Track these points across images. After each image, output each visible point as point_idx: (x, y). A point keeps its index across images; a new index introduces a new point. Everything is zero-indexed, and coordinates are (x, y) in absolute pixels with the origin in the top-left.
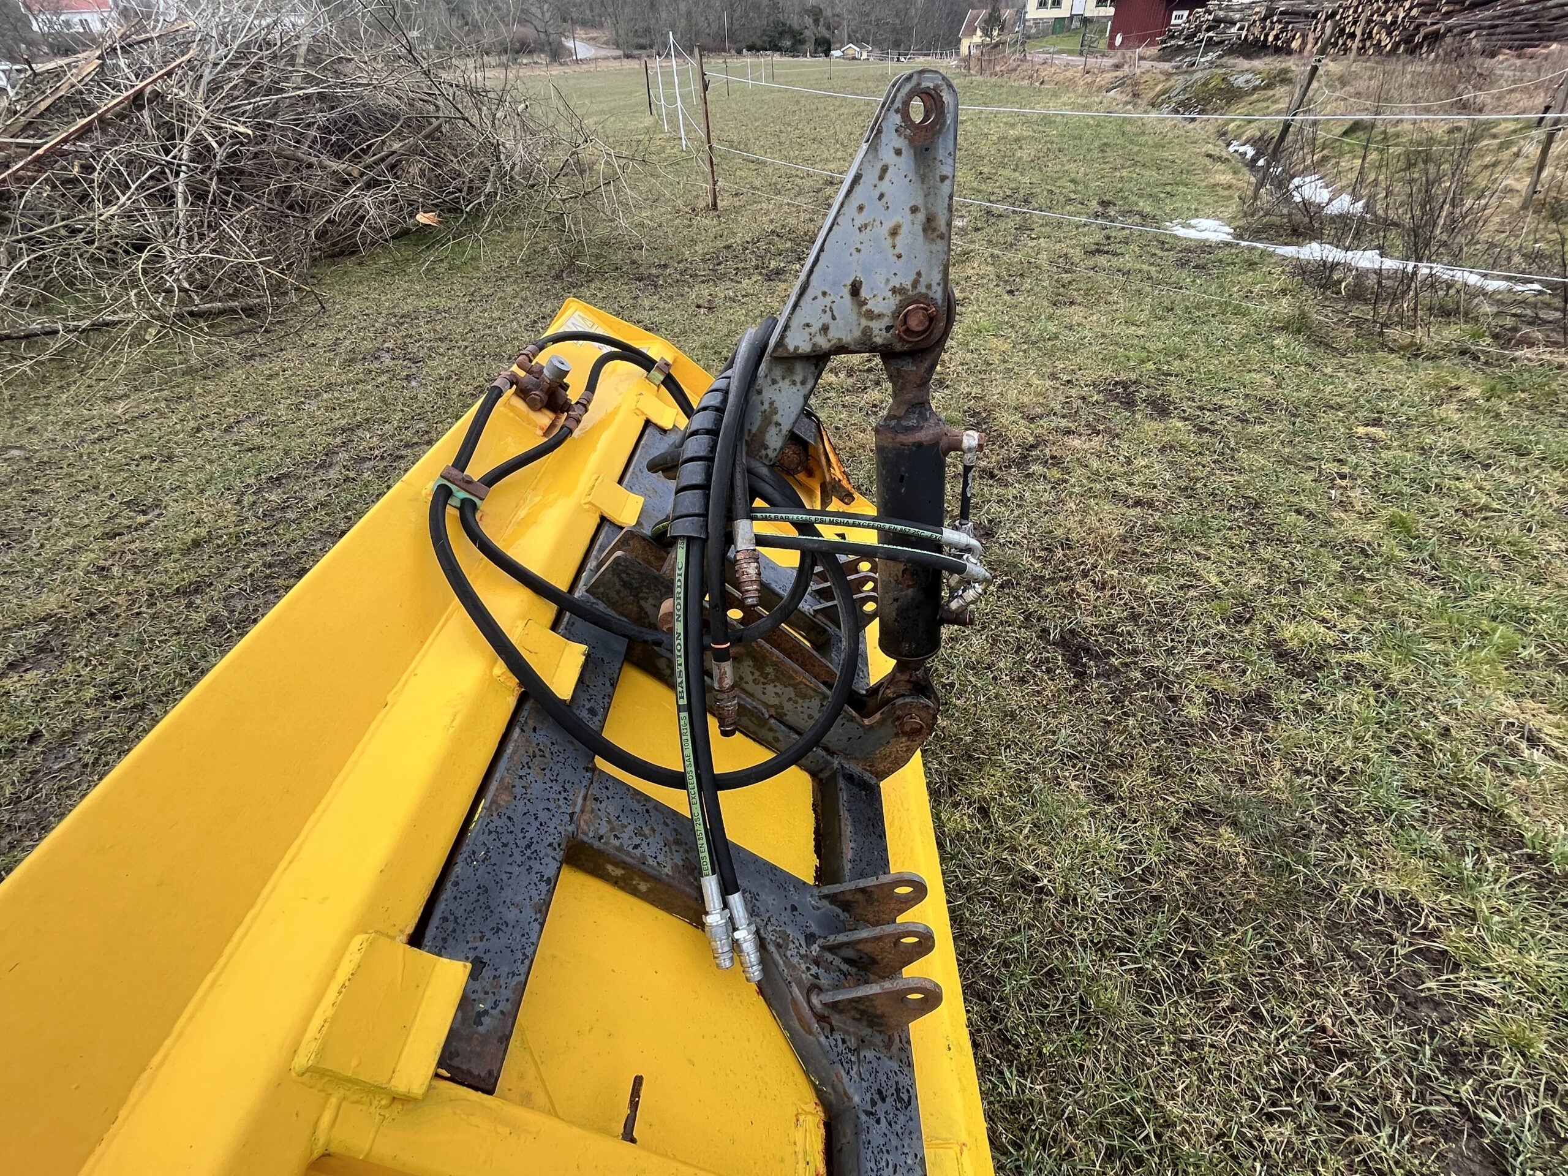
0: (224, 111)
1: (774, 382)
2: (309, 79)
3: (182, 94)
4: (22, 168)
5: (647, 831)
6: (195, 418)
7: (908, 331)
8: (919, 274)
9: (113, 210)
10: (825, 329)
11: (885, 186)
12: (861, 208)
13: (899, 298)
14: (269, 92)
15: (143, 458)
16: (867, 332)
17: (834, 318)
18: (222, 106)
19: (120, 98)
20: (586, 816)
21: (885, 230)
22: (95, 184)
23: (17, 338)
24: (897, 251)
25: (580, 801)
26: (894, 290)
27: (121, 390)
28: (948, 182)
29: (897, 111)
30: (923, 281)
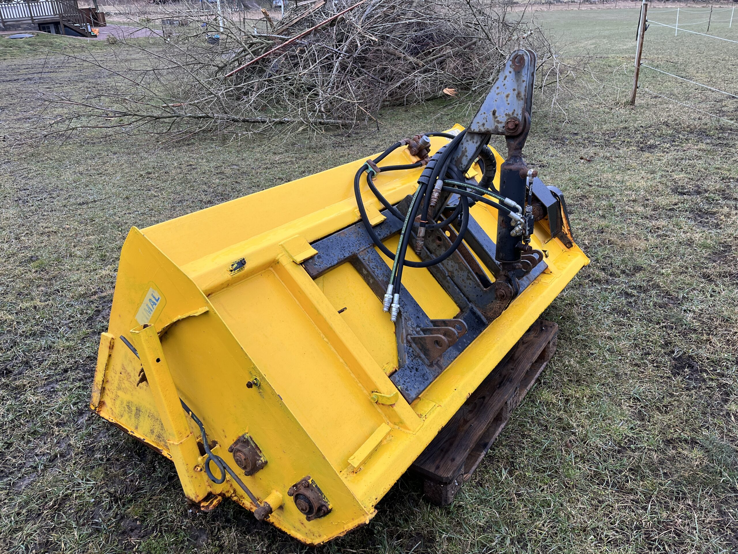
0: (369, 28)
1: (467, 141)
2: (416, 15)
3: (354, 20)
4: (278, 49)
5: (379, 267)
6: (304, 167)
7: (508, 128)
8: (514, 110)
9: (306, 71)
10: (484, 125)
11: (505, 82)
12: (498, 88)
13: (507, 117)
14: (393, 20)
15: (279, 178)
16: (496, 127)
17: (487, 121)
18: (369, 26)
19: (327, 20)
20: (363, 253)
21: (505, 95)
22: (303, 60)
23: (251, 122)
24: (508, 102)
25: (363, 249)
26: (506, 115)
27: (281, 150)
28: (525, 82)
29: (511, 61)
30: (516, 113)
